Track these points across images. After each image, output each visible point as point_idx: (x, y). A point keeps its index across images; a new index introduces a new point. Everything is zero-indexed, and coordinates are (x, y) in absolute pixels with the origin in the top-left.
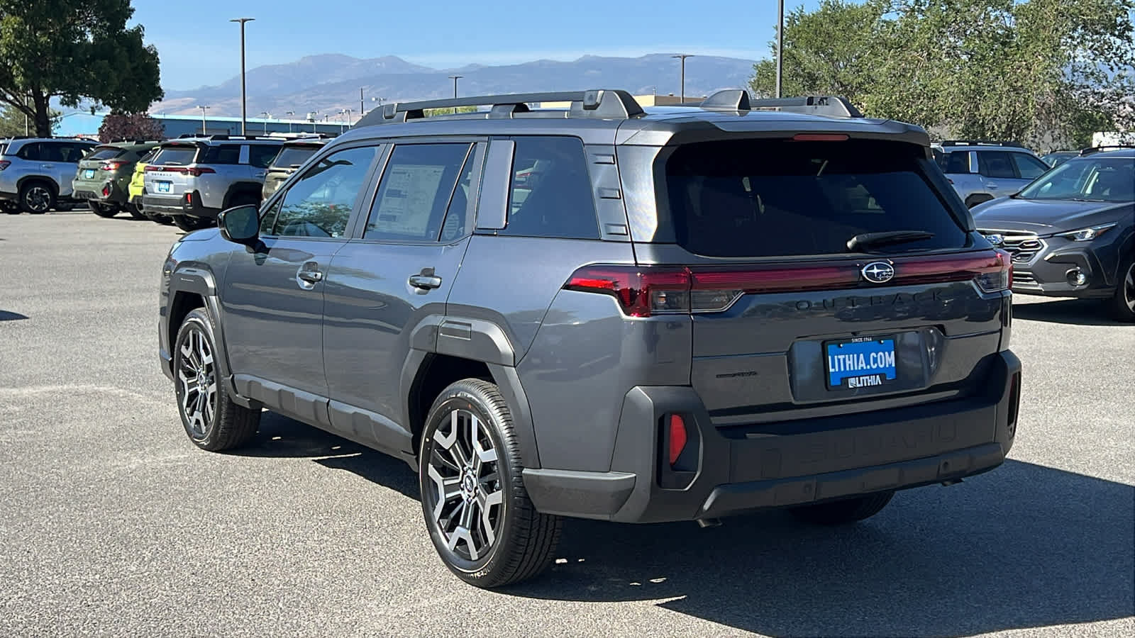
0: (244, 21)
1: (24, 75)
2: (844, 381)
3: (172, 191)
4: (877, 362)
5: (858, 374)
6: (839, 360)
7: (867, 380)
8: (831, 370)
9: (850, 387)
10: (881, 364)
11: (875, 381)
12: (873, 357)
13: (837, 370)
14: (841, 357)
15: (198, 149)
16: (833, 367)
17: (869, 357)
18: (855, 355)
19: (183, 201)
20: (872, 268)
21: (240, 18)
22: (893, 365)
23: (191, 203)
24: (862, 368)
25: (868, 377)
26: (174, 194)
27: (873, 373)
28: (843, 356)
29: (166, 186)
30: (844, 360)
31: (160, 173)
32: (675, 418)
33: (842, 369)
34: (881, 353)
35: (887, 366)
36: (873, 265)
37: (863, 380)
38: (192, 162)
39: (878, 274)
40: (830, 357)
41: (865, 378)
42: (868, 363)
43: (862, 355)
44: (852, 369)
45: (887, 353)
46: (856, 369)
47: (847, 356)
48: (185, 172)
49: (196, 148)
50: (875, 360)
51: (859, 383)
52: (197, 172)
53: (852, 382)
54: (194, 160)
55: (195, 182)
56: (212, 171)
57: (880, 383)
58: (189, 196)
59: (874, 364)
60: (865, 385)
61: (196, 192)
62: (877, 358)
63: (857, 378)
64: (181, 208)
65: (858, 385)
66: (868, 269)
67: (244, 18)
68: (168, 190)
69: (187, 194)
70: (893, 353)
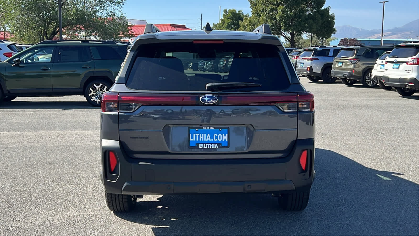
0: (384, 2)
1: (284, 26)
2: (198, 145)
3: (304, 67)
5: (205, 143)
6: (196, 136)
7: (210, 145)
8: (191, 140)
9: (200, 147)
10: (220, 139)
11: (215, 146)
12: (216, 136)
13: (194, 140)
14: (197, 135)
15: (314, 51)
16: (192, 138)
17: (213, 135)
18: (205, 135)
19: (307, 70)
20: (205, 97)
21: (383, 1)
22: (227, 140)
23: (309, 71)
24: (208, 140)
25: (211, 144)
26: (305, 68)
27: (214, 142)
28: (199, 134)
29: (302, 65)
30: (199, 136)
31: (301, 60)
32: (111, 153)
33: (197, 140)
34: (220, 135)
35: (223, 140)
36: (206, 96)
37: (208, 145)
38: (311, 56)
39: (208, 100)
40: (191, 135)
41: (209, 145)
42: (212, 138)
43: (209, 135)
44: (203, 140)
45: (223, 135)
46: (205, 140)
47: (200, 135)
48: (308, 59)
49: (313, 51)
50: (216, 137)
51: (205, 146)
52: (312, 60)
53: (201, 146)
54: (312, 55)
55: (311, 63)
56: (318, 59)
57: (217, 147)
58: (309, 68)
59: (216, 139)
60: (209, 147)
61: (311, 67)
62: (218, 136)
63: (204, 144)
64: (306, 73)
65: (205, 147)
66: (202, 98)
67: (384, 1)
68: (303, 66)
69: (308, 68)
70: (227, 135)
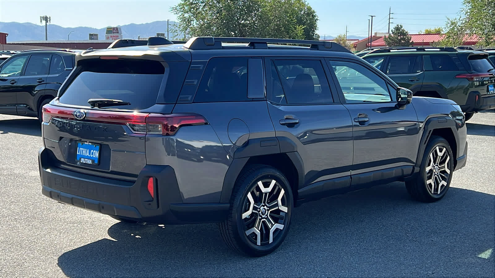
2: (80, 159)
4: (93, 154)
5: (85, 157)
6: (81, 150)
8: (78, 153)
9: (81, 162)
11: (90, 162)
12: (92, 152)
13: (80, 154)
14: (82, 149)
16: (79, 152)
17: (91, 151)
18: (86, 150)
20: (77, 112)
22: (98, 157)
24: (87, 155)
25: (87, 160)
27: (90, 158)
30: (83, 151)
33: (81, 154)
34: (95, 151)
35: (96, 157)
40: (78, 148)
42: (90, 154)
43: (88, 150)
45: (97, 151)
46: (85, 155)
47: (84, 149)
53: (82, 160)
60: (86, 163)
62: (93, 153)
63: (84, 159)
65: (83, 162)
70: (99, 152)
